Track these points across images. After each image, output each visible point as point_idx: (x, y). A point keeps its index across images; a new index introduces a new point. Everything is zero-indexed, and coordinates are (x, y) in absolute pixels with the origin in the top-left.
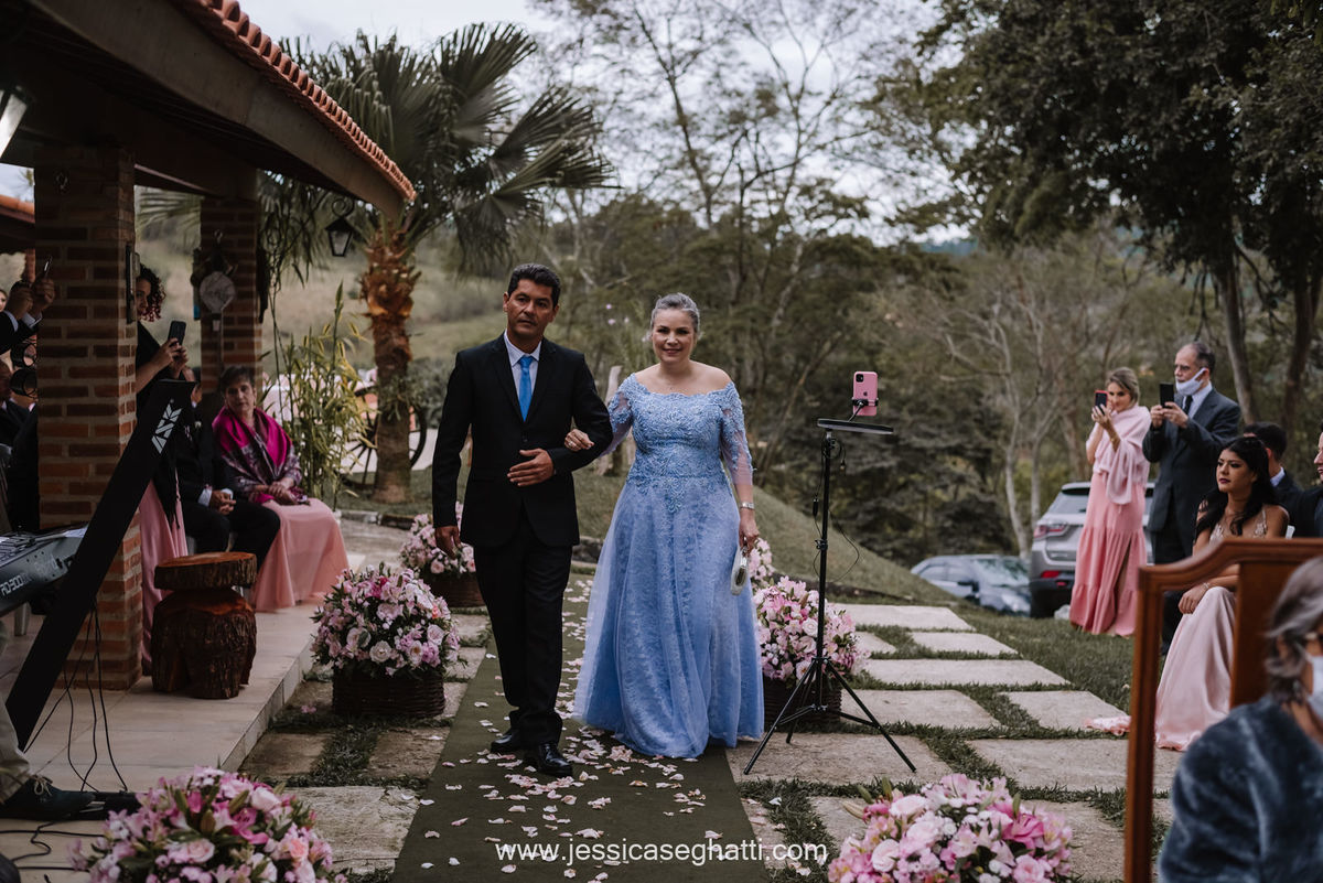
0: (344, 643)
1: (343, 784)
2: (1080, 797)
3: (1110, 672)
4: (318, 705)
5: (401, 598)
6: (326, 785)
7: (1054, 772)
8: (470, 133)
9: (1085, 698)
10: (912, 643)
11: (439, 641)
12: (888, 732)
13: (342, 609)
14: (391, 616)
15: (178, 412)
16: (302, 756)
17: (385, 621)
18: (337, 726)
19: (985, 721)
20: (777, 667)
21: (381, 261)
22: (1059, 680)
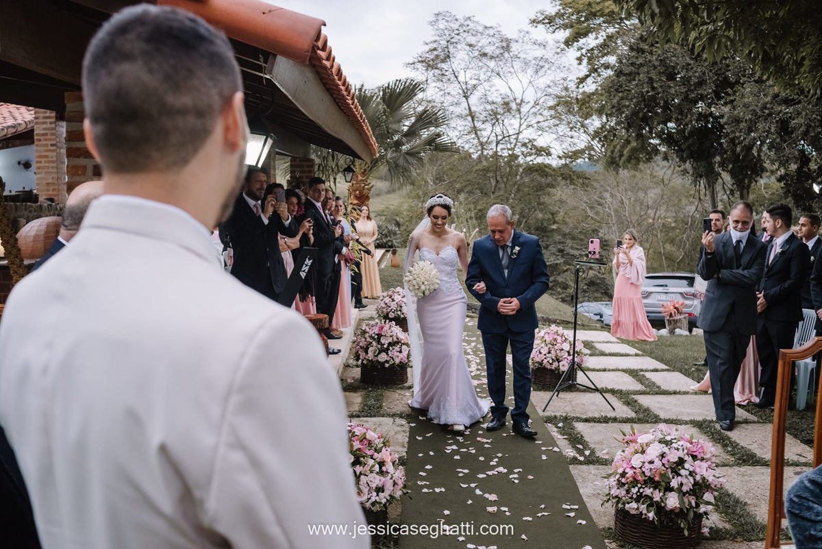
0: (367, 353)
1: (375, 416)
2: (686, 423)
3: (683, 362)
4: (353, 378)
5: (391, 334)
6: (367, 416)
7: (674, 410)
8: (394, 126)
9: (677, 375)
10: (595, 348)
11: (407, 352)
12: (601, 391)
13: (366, 339)
14: (387, 342)
15: (311, 261)
16: (353, 403)
17: (384, 344)
18: (365, 389)
19: (639, 387)
20: (551, 364)
21: (356, 181)
22: (665, 367)
